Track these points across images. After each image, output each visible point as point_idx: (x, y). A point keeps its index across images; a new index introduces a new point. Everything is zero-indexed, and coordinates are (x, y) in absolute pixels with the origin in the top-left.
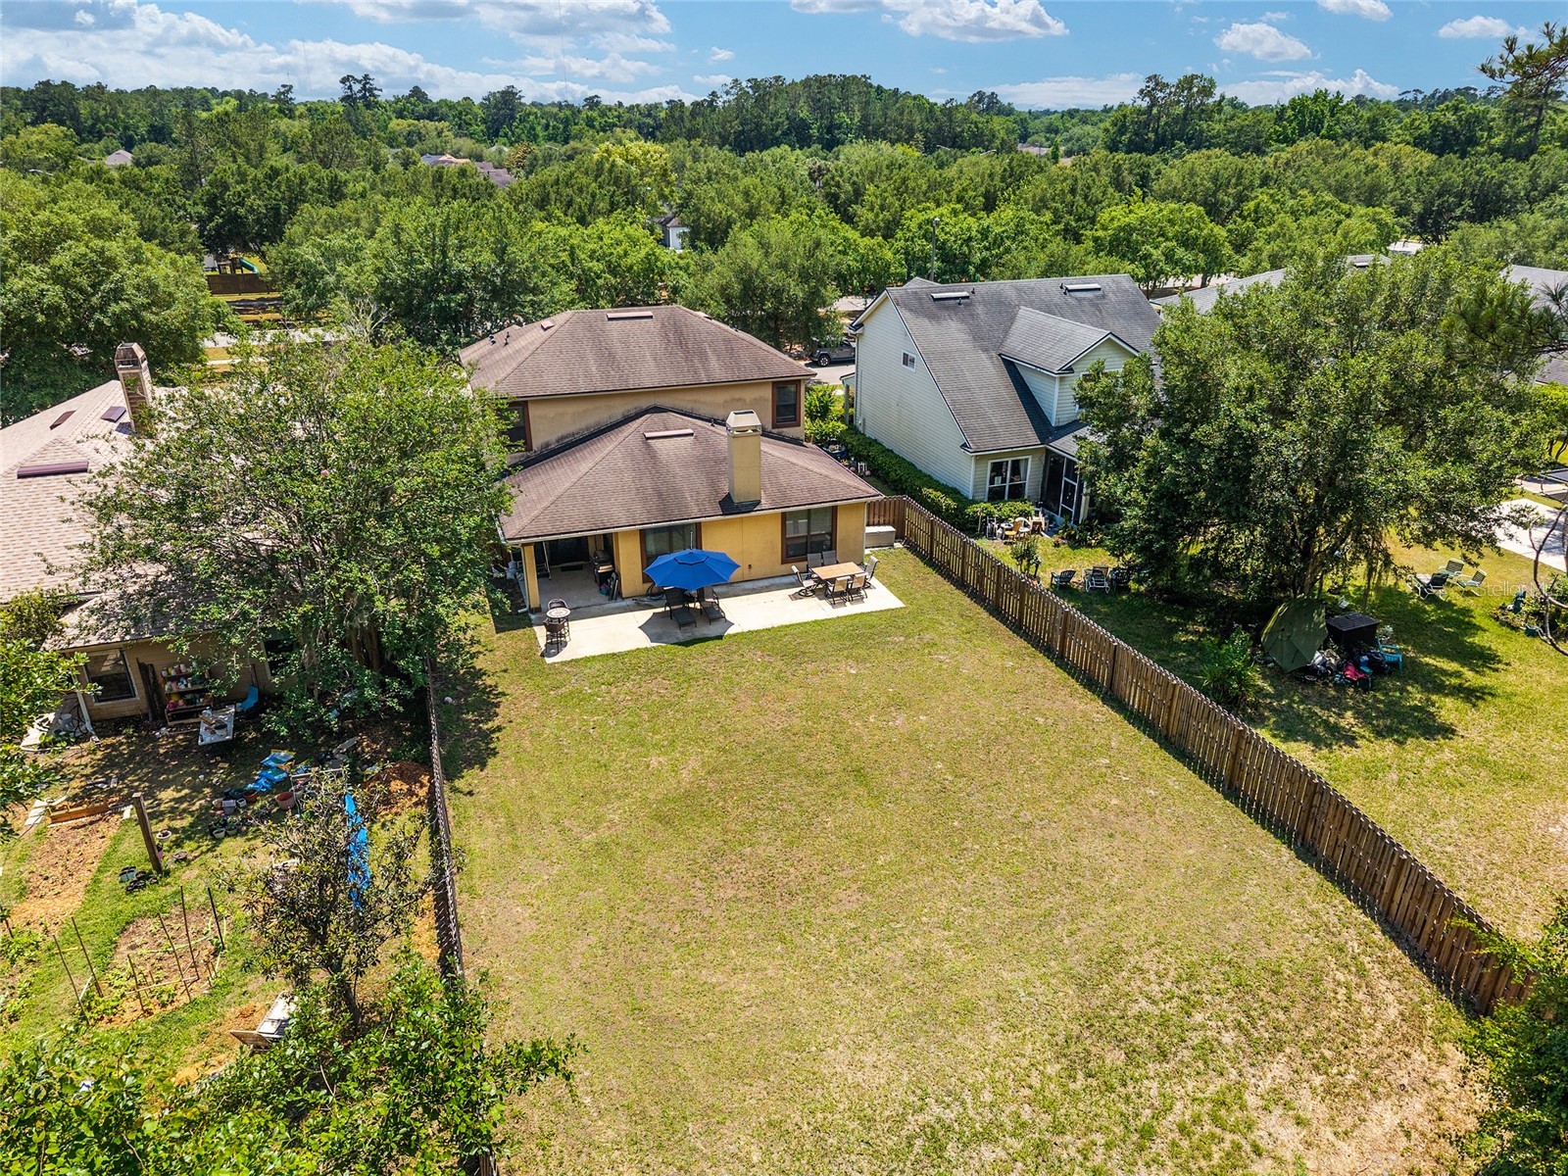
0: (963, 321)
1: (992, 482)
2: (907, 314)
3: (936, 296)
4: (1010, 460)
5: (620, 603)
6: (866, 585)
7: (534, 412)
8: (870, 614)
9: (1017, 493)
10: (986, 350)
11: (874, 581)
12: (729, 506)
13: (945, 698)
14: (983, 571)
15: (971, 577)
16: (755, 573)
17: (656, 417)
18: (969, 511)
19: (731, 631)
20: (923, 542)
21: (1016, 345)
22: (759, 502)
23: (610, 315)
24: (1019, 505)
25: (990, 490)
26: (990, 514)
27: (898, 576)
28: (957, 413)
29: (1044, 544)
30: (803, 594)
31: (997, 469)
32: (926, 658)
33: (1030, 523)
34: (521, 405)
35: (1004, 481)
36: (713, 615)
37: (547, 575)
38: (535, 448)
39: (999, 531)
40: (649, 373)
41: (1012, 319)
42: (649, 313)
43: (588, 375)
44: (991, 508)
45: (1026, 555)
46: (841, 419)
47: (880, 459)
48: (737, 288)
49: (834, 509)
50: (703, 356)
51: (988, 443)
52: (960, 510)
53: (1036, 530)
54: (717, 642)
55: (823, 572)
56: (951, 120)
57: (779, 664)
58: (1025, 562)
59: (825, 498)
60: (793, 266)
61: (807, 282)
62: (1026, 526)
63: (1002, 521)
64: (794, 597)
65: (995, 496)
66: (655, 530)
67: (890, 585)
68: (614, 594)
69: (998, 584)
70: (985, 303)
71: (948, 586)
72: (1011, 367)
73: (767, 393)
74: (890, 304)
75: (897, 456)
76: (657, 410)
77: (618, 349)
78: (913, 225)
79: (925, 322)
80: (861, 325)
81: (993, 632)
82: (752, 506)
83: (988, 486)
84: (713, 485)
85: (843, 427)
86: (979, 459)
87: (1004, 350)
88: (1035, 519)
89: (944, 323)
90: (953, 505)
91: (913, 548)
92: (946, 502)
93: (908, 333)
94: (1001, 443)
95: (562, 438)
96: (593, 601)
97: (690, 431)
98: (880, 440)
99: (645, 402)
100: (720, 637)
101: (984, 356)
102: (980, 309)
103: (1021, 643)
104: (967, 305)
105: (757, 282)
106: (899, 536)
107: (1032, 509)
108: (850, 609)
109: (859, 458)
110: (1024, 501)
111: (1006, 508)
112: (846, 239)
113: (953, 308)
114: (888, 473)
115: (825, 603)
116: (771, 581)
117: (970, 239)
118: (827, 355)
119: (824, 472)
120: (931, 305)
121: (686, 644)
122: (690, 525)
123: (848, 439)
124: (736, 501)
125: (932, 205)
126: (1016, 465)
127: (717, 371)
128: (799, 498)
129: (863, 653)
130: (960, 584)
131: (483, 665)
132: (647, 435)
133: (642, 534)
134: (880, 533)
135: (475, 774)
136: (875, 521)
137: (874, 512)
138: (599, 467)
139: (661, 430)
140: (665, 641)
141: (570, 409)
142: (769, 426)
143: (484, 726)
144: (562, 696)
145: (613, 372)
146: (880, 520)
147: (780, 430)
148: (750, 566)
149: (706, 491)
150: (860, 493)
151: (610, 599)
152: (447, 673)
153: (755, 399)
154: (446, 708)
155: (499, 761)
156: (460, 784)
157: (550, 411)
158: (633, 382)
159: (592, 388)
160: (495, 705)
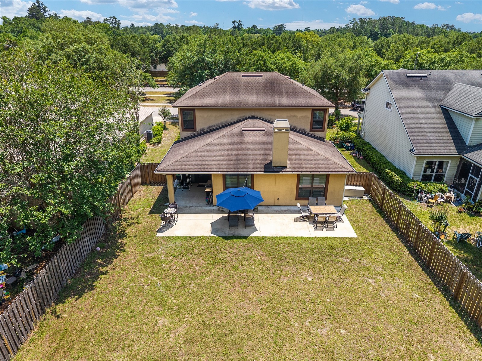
0: (421, 88)
1: (425, 171)
2: (391, 83)
3: (408, 75)
4: (438, 161)
5: (211, 208)
6: (339, 219)
7: (198, 114)
8: (335, 239)
9: (439, 178)
10: (432, 103)
11: (344, 218)
12: (269, 168)
13: (363, 317)
14: (409, 225)
15: (402, 225)
16: (281, 202)
17: (251, 121)
18: (409, 185)
19: (254, 235)
20: (379, 198)
21: (450, 101)
22: (285, 168)
23: (243, 74)
24: (440, 186)
25: (424, 175)
26: (421, 188)
27: (359, 216)
28: (410, 132)
29: (452, 210)
30: (302, 219)
31: (430, 164)
32: (360, 279)
33: (445, 197)
34: (193, 110)
35: (432, 171)
36: (249, 224)
37: (188, 188)
38: (197, 130)
39: (425, 198)
40: (252, 101)
41: (450, 89)
42: (261, 74)
43: (224, 99)
44: (423, 186)
45: (440, 219)
46: (355, 132)
47: (368, 152)
48: (321, 74)
49: (328, 176)
50: (280, 94)
51: (426, 150)
52: (403, 184)
53: (448, 200)
54: (243, 240)
55: (314, 209)
56: (434, 32)
57: (269, 264)
58: (438, 223)
59: (323, 169)
60: (346, 66)
61: (351, 73)
62: (442, 198)
63: (428, 193)
64: (296, 220)
65: (426, 178)
66: (231, 175)
67: (352, 222)
68: (210, 203)
69: (418, 235)
70: (435, 80)
71: (388, 228)
72: (446, 112)
73: (309, 114)
74: (384, 78)
75: (377, 151)
76: (253, 118)
77: (242, 89)
78: (409, 57)
79: (401, 87)
80: (369, 89)
81: (409, 266)
82: (282, 169)
83: (422, 173)
84: (265, 156)
85: (355, 135)
86: (419, 158)
87: (443, 103)
88: (448, 194)
89: (411, 88)
90: (400, 180)
91: (373, 201)
92: (397, 178)
93: (390, 92)
94: (433, 151)
95: (210, 127)
96: (201, 204)
97: (264, 129)
98: (371, 143)
99: (248, 114)
100: (246, 238)
101: (430, 105)
102: (432, 83)
103: (426, 279)
104: (425, 80)
105: (329, 72)
106: (367, 193)
107: (448, 189)
108: (325, 233)
109: (359, 150)
110: (443, 184)
111: (431, 186)
112: (376, 60)
113: (417, 81)
114: (370, 159)
115: (311, 227)
116: (289, 208)
117: (434, 62)
118: (360, 107)
119: (327, 156)
120: (405, 79)
121: (227, 238)
122: (249, 175)
123: (355, 141)
124: (273, 166)
125: (419, 49)
126: (441, 165)
127: (285, 101)
128: (308, 168)
129: (321, 266)
130: (395, 228)
131: (128, 231)
132: (243, 129)
133: (224, 176)
134: (355, 190)
135: (71, 301)
136: (352, 184)
137: (354, 179)
138: (215, 141)
139: (251, 127)
140: (218, 234)
141: (214, 114)
142: (308, 130)
143: (101, 269)
144: (148, 259)
145: (235, 99)
146: (355, 183)
147: (314, 133)
148: (278, 198)
149: (261, 158)
150: (343, 169)
151: (208, 205)
152: (111, 232)
153: (302, 117)
154: (94, 254)
155: (87, 296)
156: (59, 308)
157: (205, 114)
158: (243, 104)
159: (224, 105)
160: (116, 257)
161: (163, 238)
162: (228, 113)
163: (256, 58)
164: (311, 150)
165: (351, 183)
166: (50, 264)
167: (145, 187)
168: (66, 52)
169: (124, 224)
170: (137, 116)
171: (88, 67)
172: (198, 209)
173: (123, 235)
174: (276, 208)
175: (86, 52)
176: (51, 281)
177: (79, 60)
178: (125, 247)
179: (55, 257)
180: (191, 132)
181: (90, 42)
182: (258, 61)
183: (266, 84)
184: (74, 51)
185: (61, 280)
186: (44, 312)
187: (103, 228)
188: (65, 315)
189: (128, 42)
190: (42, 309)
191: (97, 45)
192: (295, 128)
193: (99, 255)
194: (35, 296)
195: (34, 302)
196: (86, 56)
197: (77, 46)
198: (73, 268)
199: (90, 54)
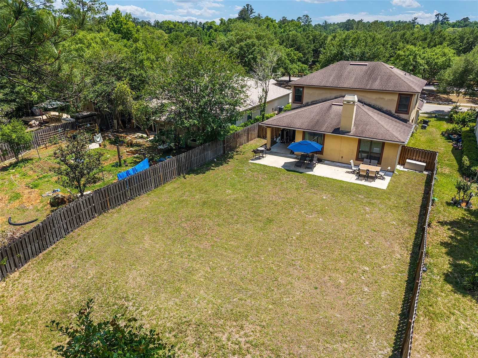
5: (292, 156)
6: (382, 178)
7: (306, 91)
11: (388, 178)
12: (337, 130)
16: (344, 160)
18: (473, 168)
22: (349, 132)
23: (351, 63)
30: (353, 172)
34: (302, 88)
36: (310, 167)
38: (304, 103)
40: (348, 84)
42: (367, 64)
43: (328, 81)
49: (383, 144)
52: (469, 168)
55: (362, 166)
57: (305, 186)
58: (461, 192)
59: (379, 137)
64: (348, 172)
73: (396, 98)
77: (345, 74)
90: (468, 164)
91: (431, 176)
92: (466, 162)
95: (313, 101)
96: (287, 153)
99: (344, 94)
100: (301, 173)
106: (430, 169)
108: (363, 182)
115: (355, 177)
122: (322, 134)
124: (341, 129)
127: (376, 85)
128: (368, 135)
131: (235, 157)
132: (333, 103)
133: (304, 132)
134: (416, 164)
135: (192, 175)
136: (417, 159)
137: (419, 155)
138: (308, 110)
139: (340, 103)
140: (285, 168)
141: (317, 92)
142: (393, 112)
143: (212, 168)
144: (238, 169)
145: (336, 81)
146: (420, 159)
147: (399, 114)
148: (342, 157)
149: (335, 124)
150: (396, 140)
151: (290, 154)
152: (226, 155)
153: (389, 99)
154: (212, 161)
155: (201, 175)
156: (187, 176)
157: (311, 91)
158: (340, 85)
159: (325, 85)
160: (222, 165)
161: (251, 163)
162: (328, 91)
163: (407, 53)
164: (379, 123)
165: (415, 159)
166: (187, 153)
167: (259, 139)
168: (240, 45)
169: (235, 153)
170: (266, 90)
171: (252, 56)
172: (282, 155)
173: (232, 157)
174: (338, 164)
175: (254, 45)
176: (186, 162)
177: (248, 51)
178: (229, 163)
179: (190, 151)
180: (299, 104)
181: (259, 38)
182: (408, 56)
183: (367, 71)
184: (245, 45)
185: (191, 166)
186: (179, 175)
187: (222, 152)
188: (188, 179)
189: (296, 38)
190: (179, 173)
191: (264, 40)
192: (382, 108)
193: (214, 162)
194: (177, 164)
195: (176, 167)
196: (253, 48)
197: (249, 41)
198: (199, 164)
199: (255, 47)
